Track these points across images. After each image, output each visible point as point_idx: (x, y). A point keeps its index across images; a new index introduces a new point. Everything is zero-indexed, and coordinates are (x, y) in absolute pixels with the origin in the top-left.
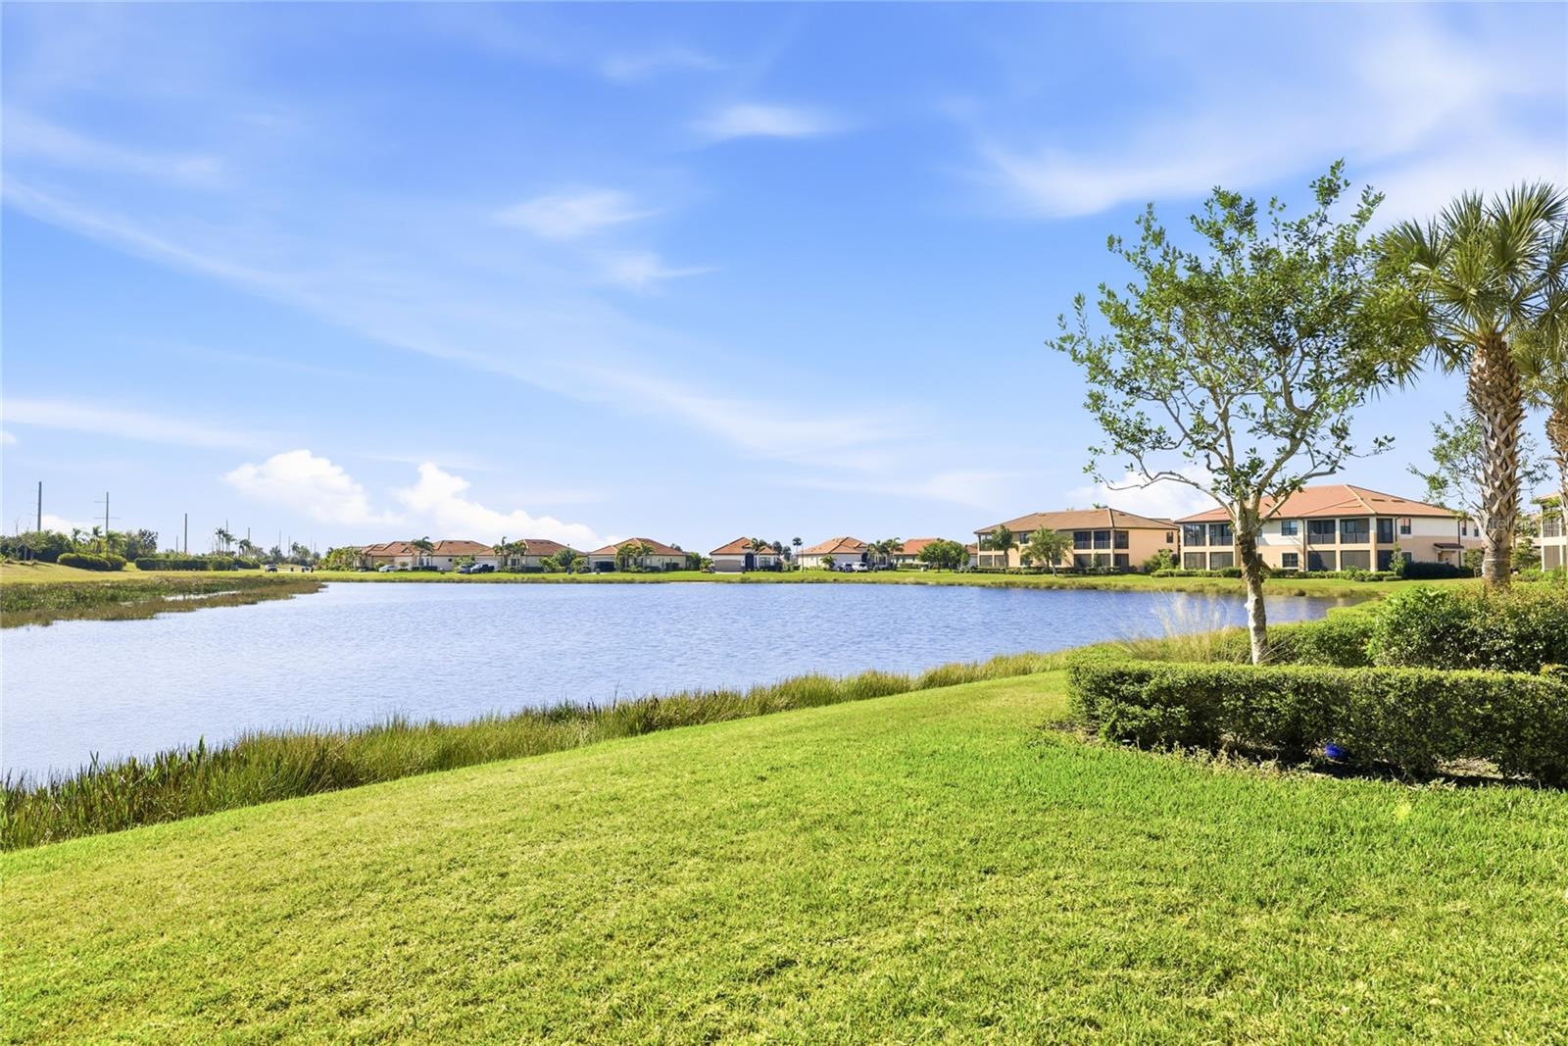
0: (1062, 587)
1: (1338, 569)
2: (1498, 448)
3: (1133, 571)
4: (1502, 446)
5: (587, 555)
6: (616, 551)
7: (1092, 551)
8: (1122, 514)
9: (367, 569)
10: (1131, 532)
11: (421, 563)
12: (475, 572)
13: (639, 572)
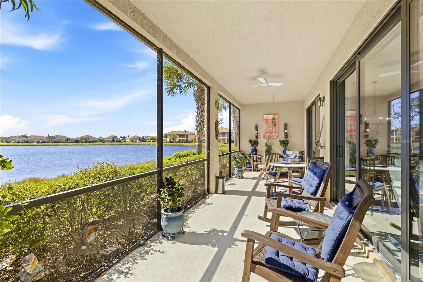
0: (175, 145)
1: (221, 142)
2: (199, 112)
3: (189, 142)
4: (200, 112)
5: (72, 139)
6: (80, 138)
7: (182, 138)
8: (187, 132)
9: (7, 142)
10: (189, 135)
11: (24, 141)
12: (40, 143)
13: (86, 143)
